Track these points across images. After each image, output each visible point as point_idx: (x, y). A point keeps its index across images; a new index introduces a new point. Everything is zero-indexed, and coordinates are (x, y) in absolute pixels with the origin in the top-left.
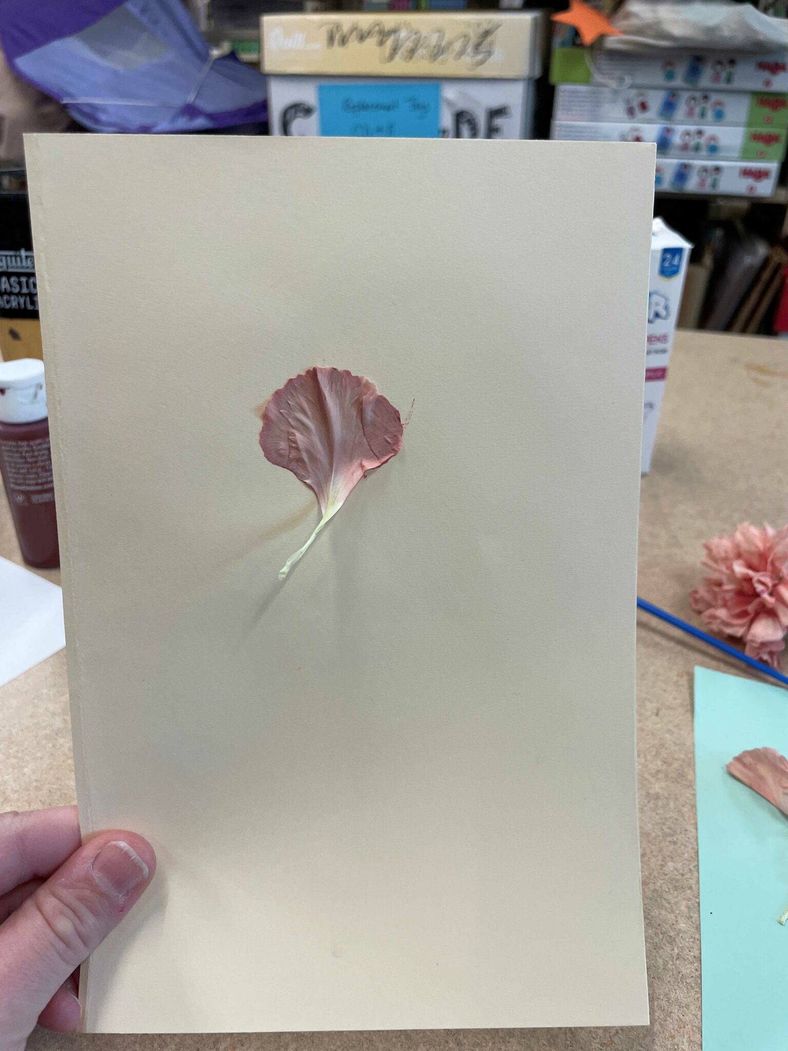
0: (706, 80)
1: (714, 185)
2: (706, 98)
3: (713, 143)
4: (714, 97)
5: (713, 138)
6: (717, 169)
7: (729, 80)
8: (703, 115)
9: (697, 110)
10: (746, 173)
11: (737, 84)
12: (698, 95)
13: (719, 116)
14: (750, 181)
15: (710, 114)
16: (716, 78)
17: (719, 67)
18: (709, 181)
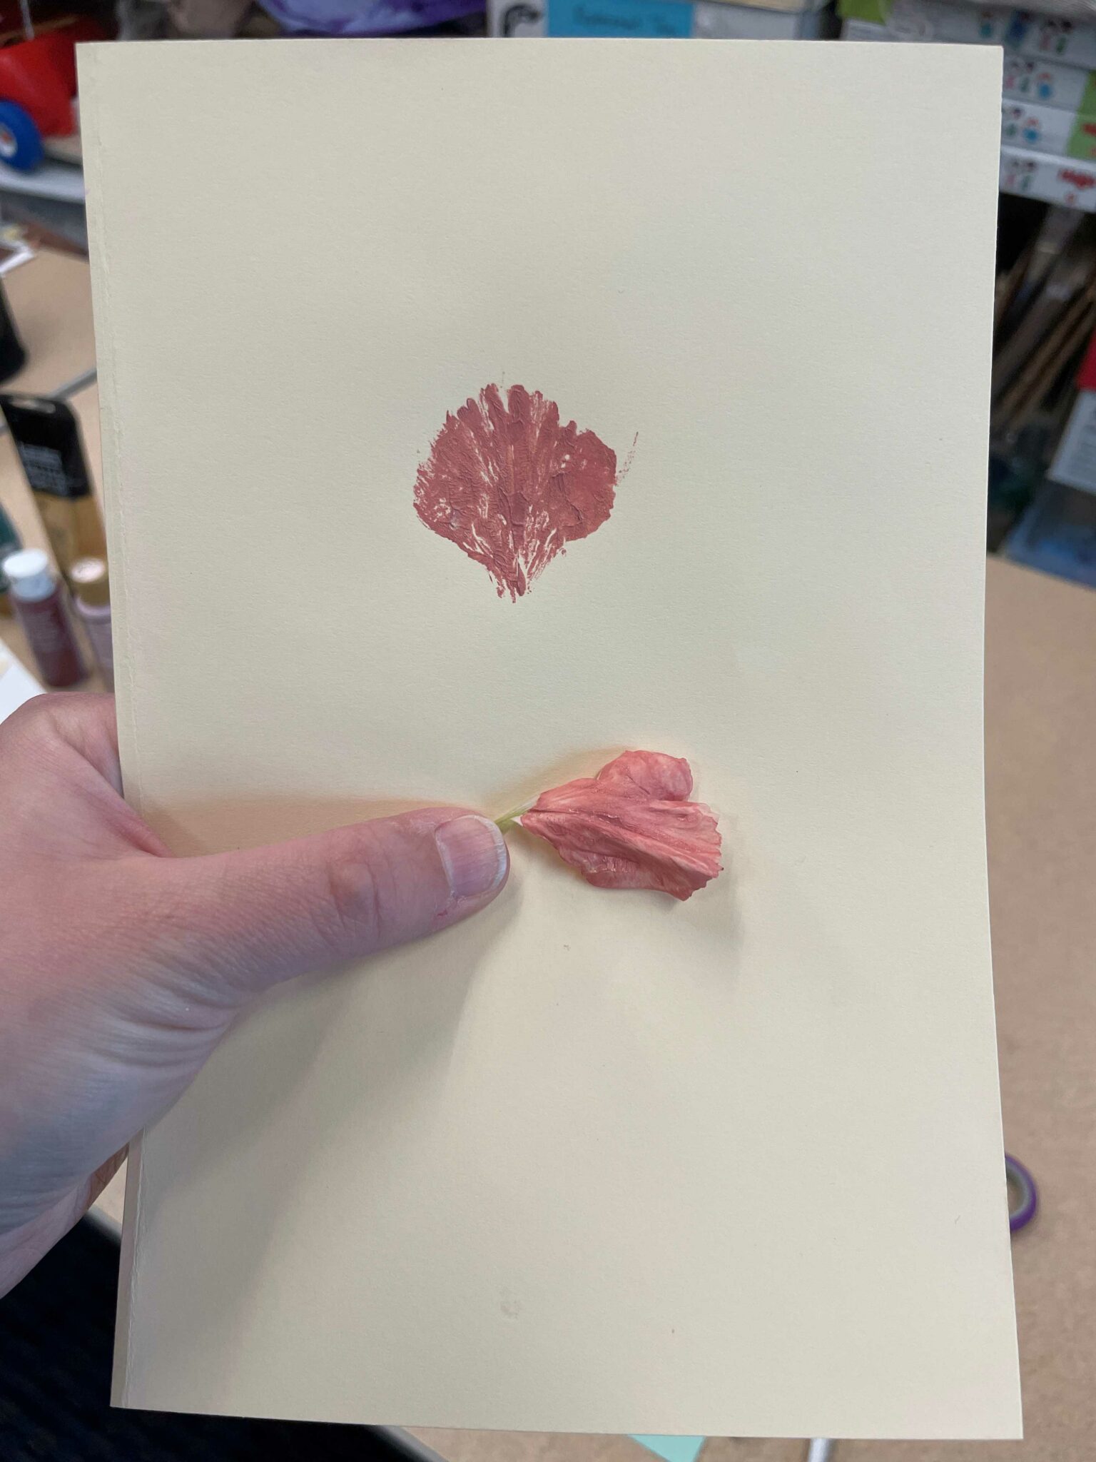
0: (1030, 45)
1: (1026, 184)
2: (1030, 66)
3: (1032, 128)
4: (1041, 68)
5: (1033, 122)
6: (1031, 165)
7: (1060, 49)
8: (1024, 88)
9: (1018, 81)
10: (1068, 176)
11: (1069, 56)
12: (1020, 61)
13: (1045, 92)
14: (1069, 188)
15: (1033, 91)
16: (1044, 44)
17: (1049, 30)
18: (1019, 178)
